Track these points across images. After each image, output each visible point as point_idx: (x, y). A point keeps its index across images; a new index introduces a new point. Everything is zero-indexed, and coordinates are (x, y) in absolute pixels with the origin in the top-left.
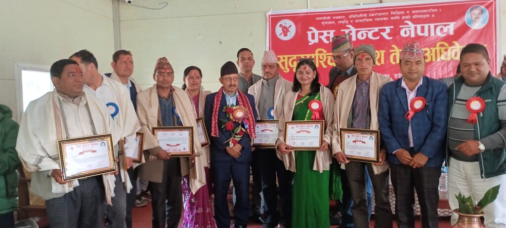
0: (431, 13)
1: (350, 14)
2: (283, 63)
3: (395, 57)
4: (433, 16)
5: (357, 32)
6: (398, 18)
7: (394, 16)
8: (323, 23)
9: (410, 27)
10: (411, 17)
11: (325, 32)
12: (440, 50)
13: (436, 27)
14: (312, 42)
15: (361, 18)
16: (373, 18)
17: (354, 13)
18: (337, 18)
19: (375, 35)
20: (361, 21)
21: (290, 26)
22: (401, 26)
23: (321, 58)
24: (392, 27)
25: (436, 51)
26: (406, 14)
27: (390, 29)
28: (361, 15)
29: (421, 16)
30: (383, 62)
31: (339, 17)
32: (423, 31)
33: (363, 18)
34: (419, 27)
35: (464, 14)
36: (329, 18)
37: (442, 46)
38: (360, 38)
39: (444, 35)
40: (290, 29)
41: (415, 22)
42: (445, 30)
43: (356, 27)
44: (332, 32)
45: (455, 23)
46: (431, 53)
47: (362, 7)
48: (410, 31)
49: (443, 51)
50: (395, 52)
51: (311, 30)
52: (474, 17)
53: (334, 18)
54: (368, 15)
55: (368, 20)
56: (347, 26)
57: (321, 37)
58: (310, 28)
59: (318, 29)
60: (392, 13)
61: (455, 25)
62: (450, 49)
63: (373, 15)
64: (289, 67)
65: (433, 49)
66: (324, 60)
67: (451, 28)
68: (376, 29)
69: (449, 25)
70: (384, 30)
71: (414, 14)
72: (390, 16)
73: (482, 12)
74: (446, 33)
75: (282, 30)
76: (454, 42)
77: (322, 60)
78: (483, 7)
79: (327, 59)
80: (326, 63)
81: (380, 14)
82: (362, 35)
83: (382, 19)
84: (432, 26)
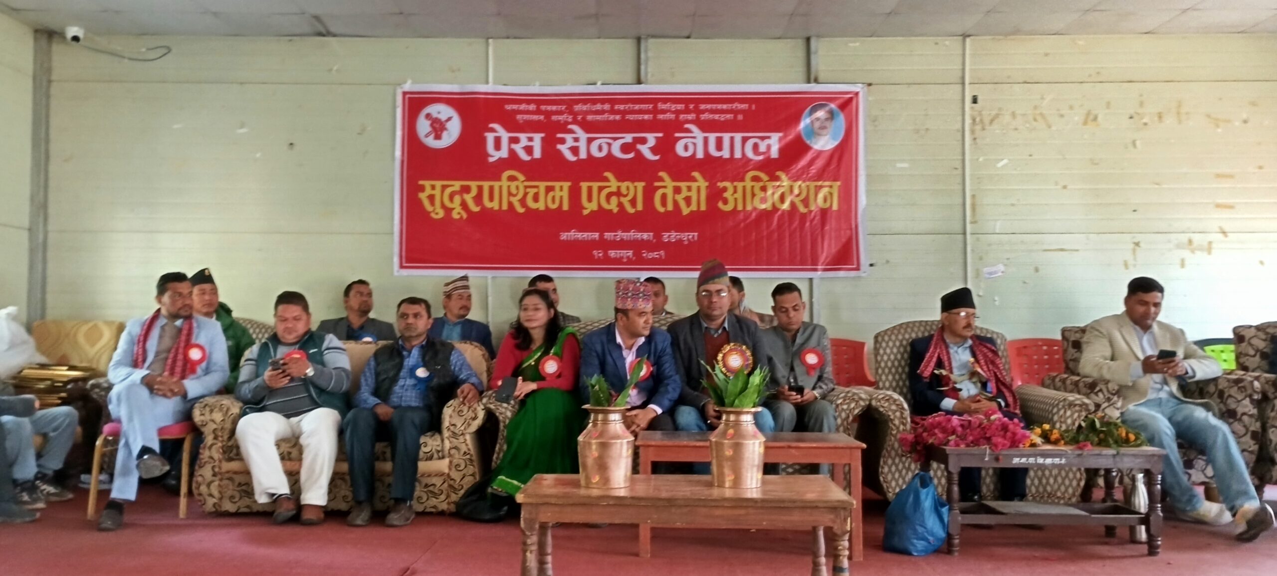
0: (735, 112)
1: (577, 102)
2: (431, 198)
3: (664, 197)
4: (740, 117)
5: (590, 141)
6: (673, 116)
7: (664, 112)
8: (519, 117)
9: (694, 138)
10: (698, 117)
11: (523, 137)
12: (753, 187)
13: (745, 140)
14: (495, 155)
15: (597, 112)
16: (624, 113)
17: (585, 102)
18: (549, 108)
19: (625, 148)
20: (599, 117)
21: (449, 119)
22: (677, 135)
23: (514, 191)
24: (660, 135)
25: (744, 188)
26: (687, 111)
27: (657, 138)
28: (599, 107)
29: (716, 117)
30: (640, 207)
31: (554, 108)
32: (719, 147)
33: (602, 112)
34: (712, 137)
35: (797, 119)
36: (532, 107)
37: (756, 179)
38: (596, 153)
39: (761, 158)
40: (449, 125)
41: (707, 127)
42: (762, 148)
43: (587, 131)
44: (538, 137)
45: (781, 134)
46: (735, 192)
47: (599, 88)
48: (695, 144)
49: (757, 190)
50: (665, 187)
51: (493, 130)
52: (817, 125)
53: (543, 108)
54: (612, 107)
55: (612, 117)
56: (570, 127)
57: (514, 146)
58: (491, 125)
59: (509, 130)
60: (661, 106)
61: (780, 139)
62: (770, 185)
63: (622, 107)
64: (443, 206)
65: (740, 185)
66: (520, 196)
67: (773, 144)
68: (628, 138)
69: (769, 138)
70: (643, 141)
71: (703, 112)
72: (655, 111)
73: (832, 115)
74: (763, 153)
75: (432, 125)
76: (779, 173)
77: (515, 196)
78: (833, 106)
79: (526, 194)
80: (523, 202)
81: (637, 107)
82: (600, 149)
83: (640, 117)
84: (738, 137)
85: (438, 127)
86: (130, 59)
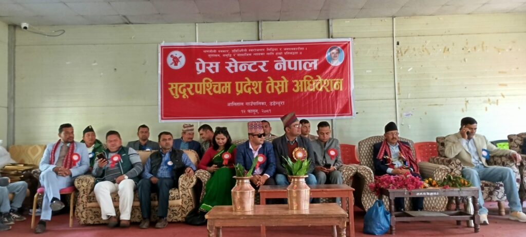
0: (299, 51)
1: (233, 48)
2: (174, 90)
3: (270, 87)
4: (301, 53)
5: (239, 65)
6: (273, 54)
7: (269, 52)
8: (209, 55)
9: (282, 62)
10: (283, 54)
11: (211, 64)
12: (307, 82)
13: (303, 63)
14: (200, 72)
15: (242, 53)
16: (252, 53)
17: (236, 48)
18: (222, 51)
19: (253, 67)
20: (242, 55)
21: (181, 57)
22: (275, 61)
23: (208, 86)
24: (268, 61)
25: (303, 83)
26: (279, 51)
27: (266, 63)
28: (242, 50)
29: (291, 53)
30: (260, 91)
31: (224, 51)
32: (292, 66)
33: (244, 53)
34: (290, 62)
35: (324, 53)
36: (215, 51)
37: (308, 78)
38: (241, 69)
39: (310, 70)
40: (180, 60)
41: (287, 57)
42: (310, 65)
43: (237, 60)
44: (217, 64)
45: (318, 60)
46: (300, 84)
47: (242, 43)
48: (282, 65)
49: (309, 83)
50: (270, 83)
51: (199, 61)
52: (333, 55)
53: (219, 51)
54: (248, 50)
55: (248, 55)
56: (231, 59)
57: (207, 68)
58: (198, 59)
59: (205, 61)
60: (268, 49)
61: (318, 62)
62: (314, 81)
63: (252, 50)
64: (179, 93)
65: (301, 81)
66: (211, 88)
67: (315, 64)
68: (255, 63)
69: (313, 61)
70: (261, 64)
71: (285, 51)
72: (266, 52)
73: (339, 51)
74: (311, 68)
75: (173, 60)
76: (317, 76)
77: (208, 88)
78: (339, 47)
79: (213, 87)
80: (212, 91)
81: (258, 50)
82: (243, 68)
83: (259, 54)
84: (300, 61)
85: (176, 61)
86: (48, 36)
